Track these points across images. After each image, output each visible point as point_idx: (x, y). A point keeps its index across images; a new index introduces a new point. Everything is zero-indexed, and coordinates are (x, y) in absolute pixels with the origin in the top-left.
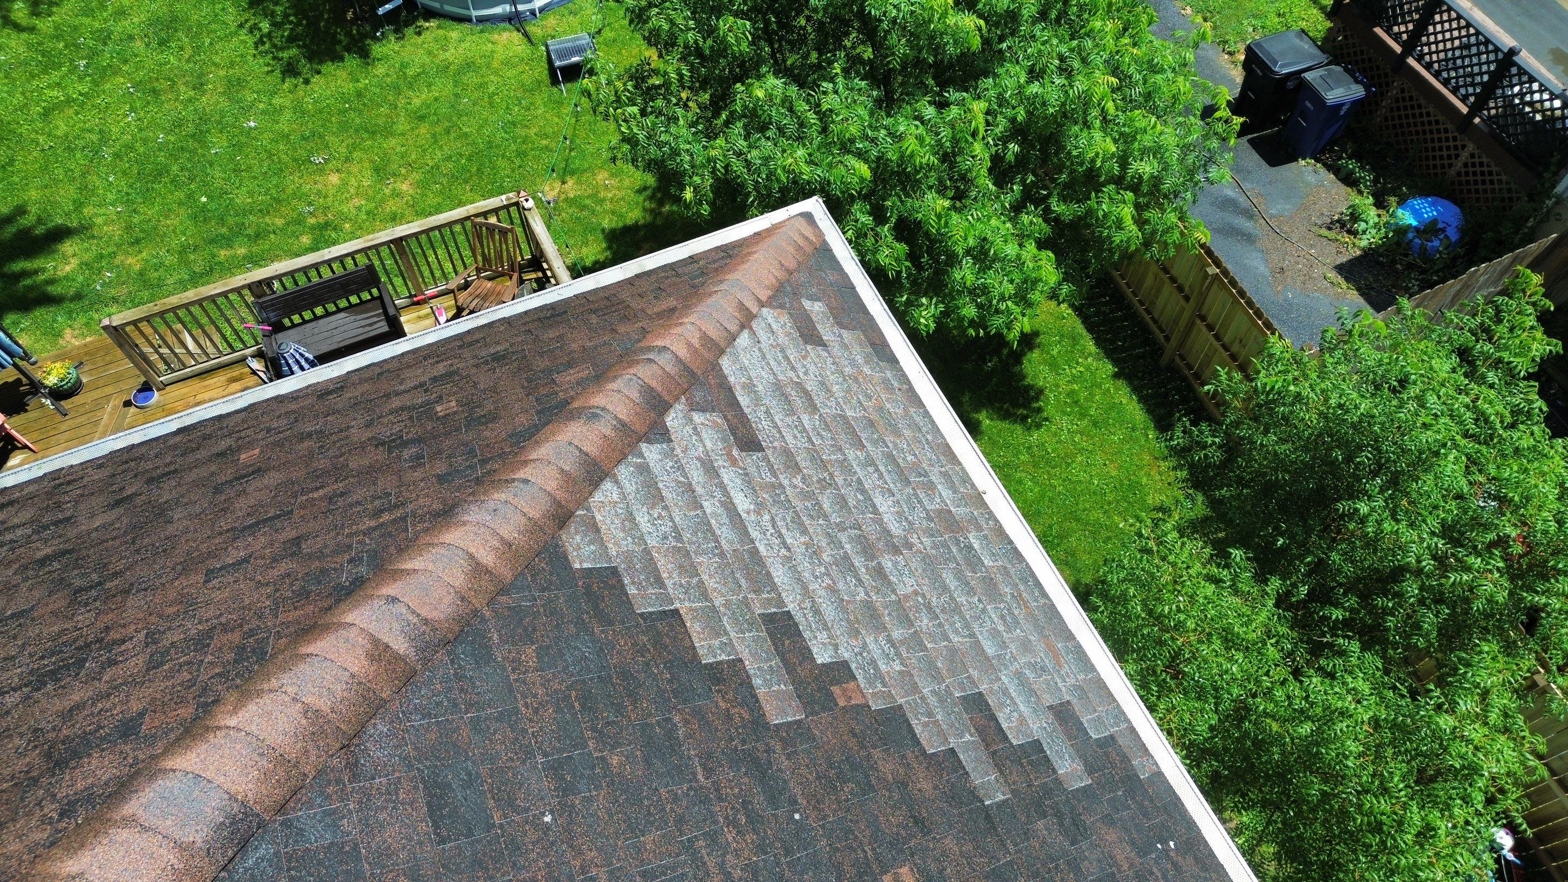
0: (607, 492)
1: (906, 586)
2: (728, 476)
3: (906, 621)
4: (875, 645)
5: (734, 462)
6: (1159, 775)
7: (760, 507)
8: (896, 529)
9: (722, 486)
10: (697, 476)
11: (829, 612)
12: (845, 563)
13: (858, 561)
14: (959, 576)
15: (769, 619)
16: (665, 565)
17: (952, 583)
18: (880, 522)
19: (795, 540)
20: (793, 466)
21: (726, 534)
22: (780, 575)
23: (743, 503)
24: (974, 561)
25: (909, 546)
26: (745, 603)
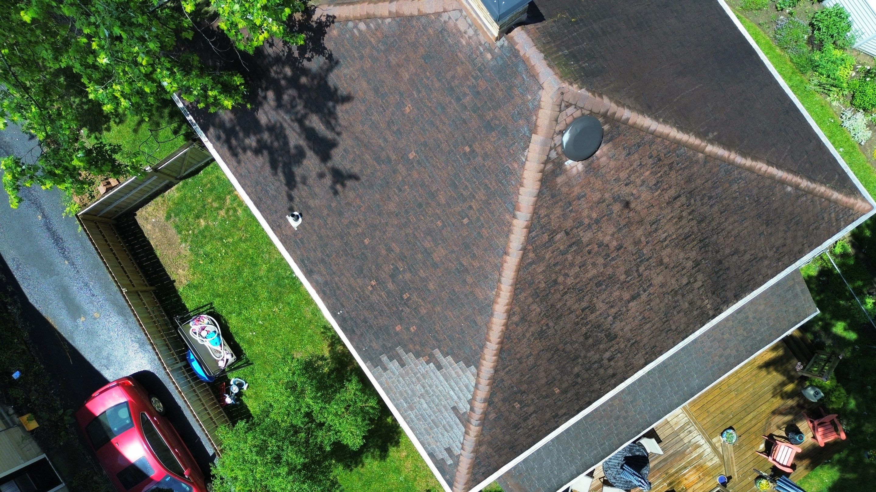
0: (473, 384)
1: (418, 387)
2: (455, 398)
3: (418, 378)
4: (423, 371)
5: (456, 402)
6: (365, 363)
7: (448, 393)
8: (422, 400)
9: (456, 394)
10: (461, 395)
11: (432, 374)
12: (430, 386)
13: (428, 388)
14: (408, 394)
15: (442, 368)
16: (461, 372)
17: (409, 392)
18: (425, 400)
19: (441, 388)
20: (445, 407)
21: (453, 384)
22: (442, 378)
23: (452, 393)
24: (405, 400)
25: (419, 397)
26: (446, 370)
